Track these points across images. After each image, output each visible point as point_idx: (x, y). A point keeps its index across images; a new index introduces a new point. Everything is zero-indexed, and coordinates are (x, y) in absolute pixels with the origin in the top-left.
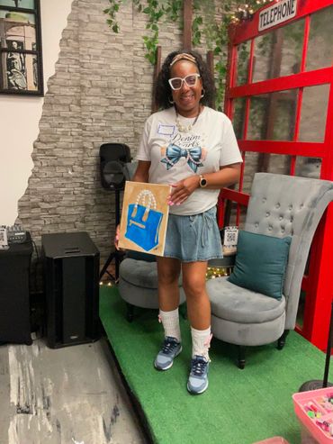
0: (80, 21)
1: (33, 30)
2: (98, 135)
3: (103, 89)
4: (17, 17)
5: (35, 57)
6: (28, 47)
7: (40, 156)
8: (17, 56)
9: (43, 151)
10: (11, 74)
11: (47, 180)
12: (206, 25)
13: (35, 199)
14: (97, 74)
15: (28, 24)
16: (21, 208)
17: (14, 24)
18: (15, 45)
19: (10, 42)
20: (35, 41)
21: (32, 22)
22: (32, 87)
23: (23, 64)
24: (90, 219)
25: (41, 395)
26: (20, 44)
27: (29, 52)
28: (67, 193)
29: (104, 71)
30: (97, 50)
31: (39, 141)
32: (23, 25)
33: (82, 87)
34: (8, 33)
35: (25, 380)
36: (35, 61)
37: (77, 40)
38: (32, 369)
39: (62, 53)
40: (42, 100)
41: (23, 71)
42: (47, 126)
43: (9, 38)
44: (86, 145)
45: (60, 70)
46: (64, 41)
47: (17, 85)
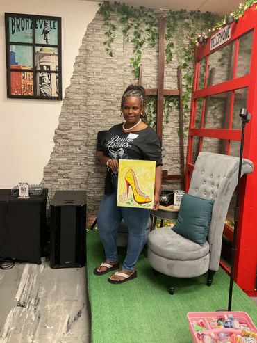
0: (87, 50)
1: (57, 58)
2: (98, 125)
3: (102, 94)
4: (47, 50)
5: (57, 75)
6: (53, 69)
7: (59, 139)
8: (46, 75)
9: (61, 136)
10: (42, 86)
11: (63, 155)
12: (177, 48)
13: (55, 167)
14: (98, 85)
15: (54, 54)
16: (46, 173)
17: (45, 55)
18: (45, 68)
19: (42, 66)
20: (57, 65)
21: (56, 53)
22: (55, 94)
23: (50, 80)
24: (91, 182)
25: (35, 297)
26: (48, 67)
27: (54, 72)
28: (76, 164)
29: (103, 82)
30: (99, 69)
31: (59, 129)
32: (50, 55)
33: (88, 94)
34: (41, 61)
35: (28, 286)
36: (57, 78)
37: (85, 63)
38: (35, 280)
39: (75, 72)
40: (61, 103)
41: (49, 84)
42: (64, 119)
43: (41, 64)
44: (89, 132)
45: (74, 83)
46: (77, 64)
47: (45, 93)
